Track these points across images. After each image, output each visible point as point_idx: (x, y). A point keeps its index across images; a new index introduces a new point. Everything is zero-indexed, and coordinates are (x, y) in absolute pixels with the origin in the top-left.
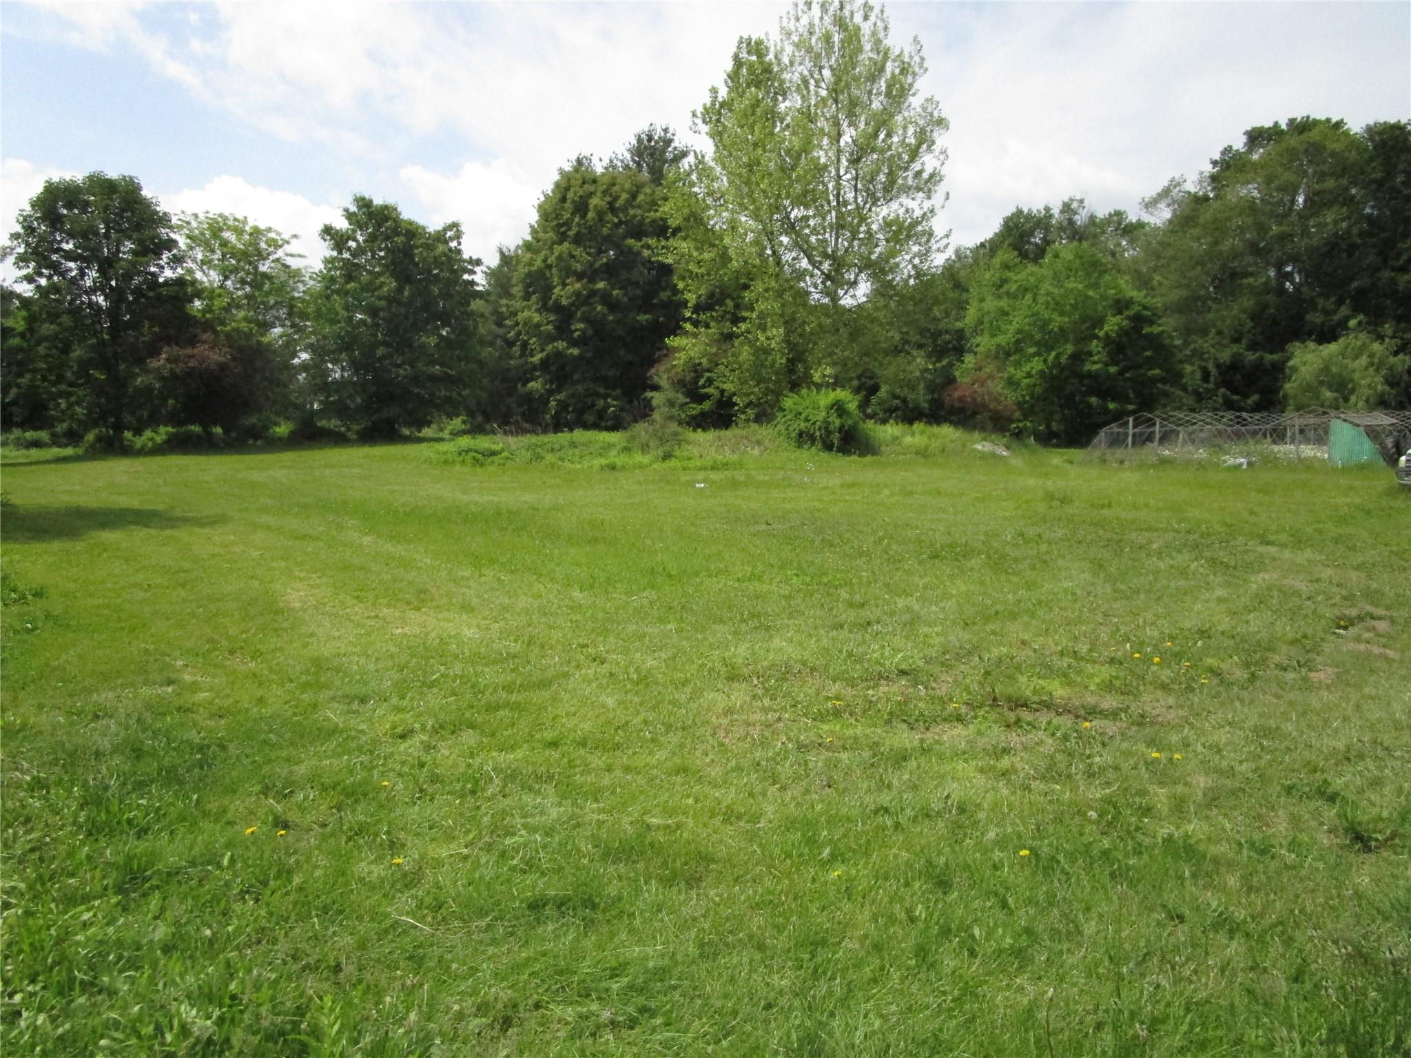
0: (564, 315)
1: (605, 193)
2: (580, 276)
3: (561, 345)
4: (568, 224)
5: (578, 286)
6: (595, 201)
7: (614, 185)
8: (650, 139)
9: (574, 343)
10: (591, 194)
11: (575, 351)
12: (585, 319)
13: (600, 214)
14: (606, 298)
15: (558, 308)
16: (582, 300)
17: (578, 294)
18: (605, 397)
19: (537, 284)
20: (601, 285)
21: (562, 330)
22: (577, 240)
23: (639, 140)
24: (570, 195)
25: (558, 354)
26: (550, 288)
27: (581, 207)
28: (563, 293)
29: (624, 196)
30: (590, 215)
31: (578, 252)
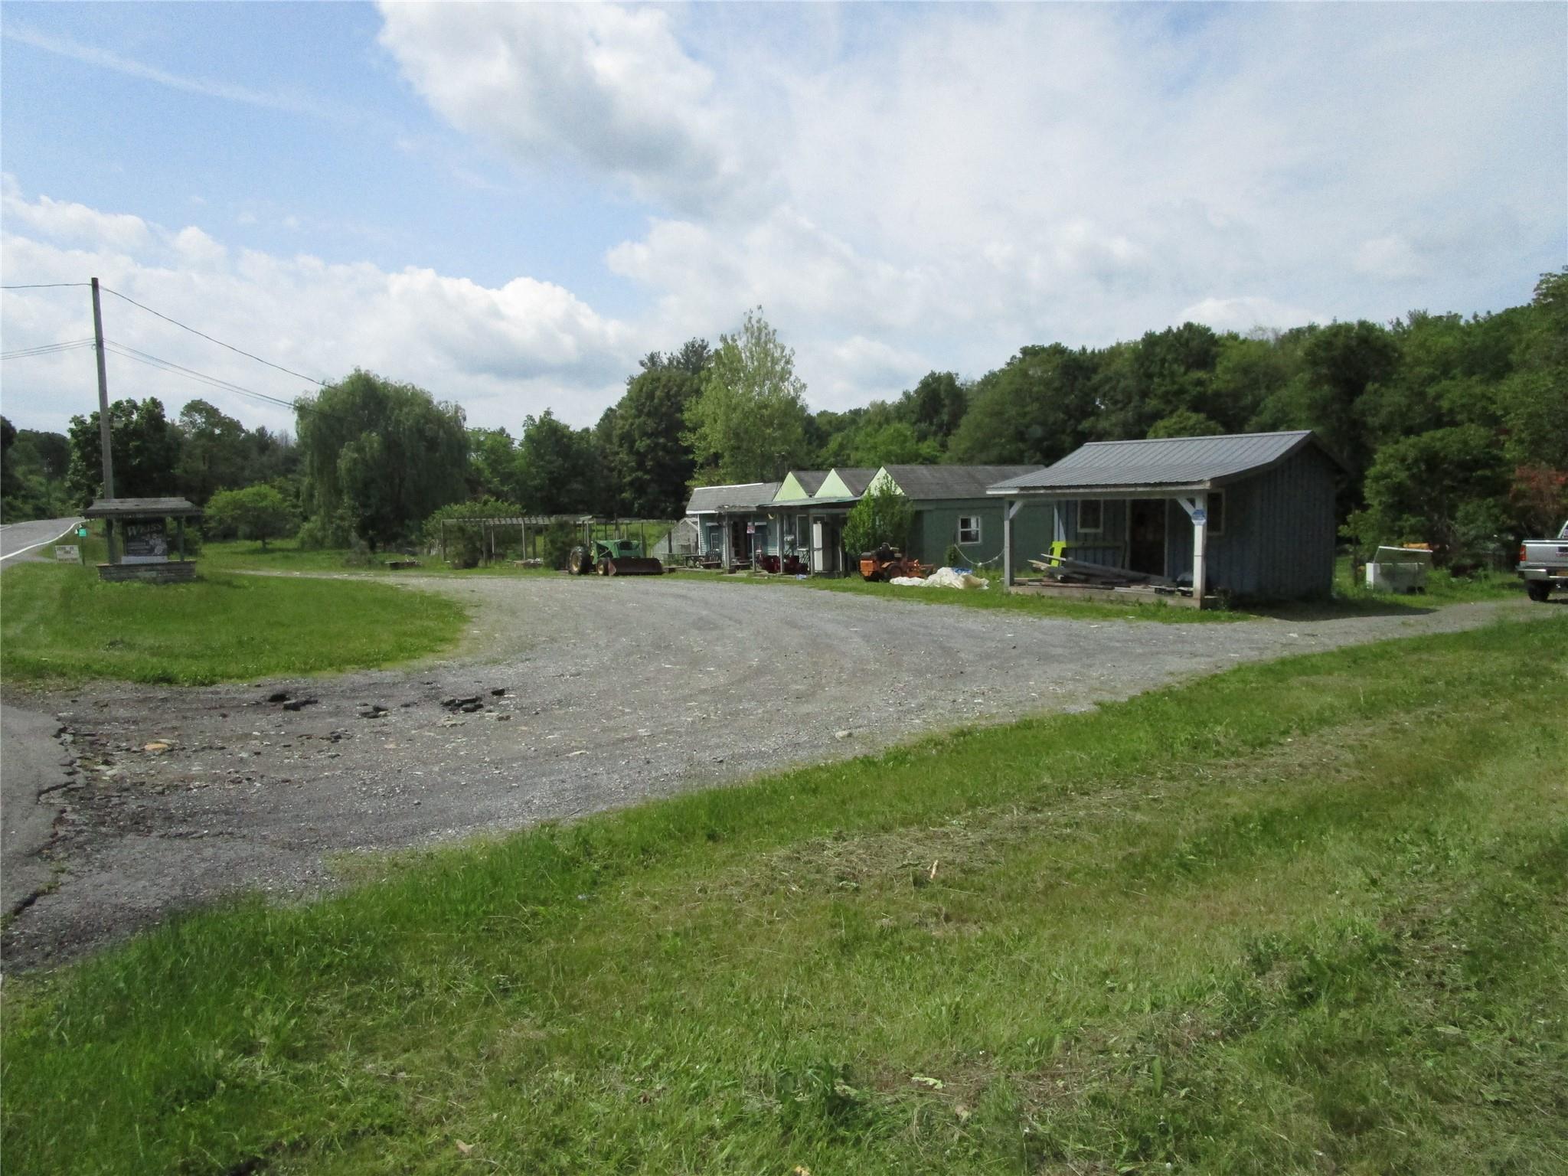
0: (641, 457)
1: (665, 386)
2: (649, 436)
3: (640, 474)
4: (643, 405)
5: (648, 442)
6: (658, 393)
7: (669, 381)
8: (693, 346)
9: (647, 472)
10: (658, 387)
11: (647, 477)
12: (652, 459)
13: (661, 400)
14: (664, 448)
15: (638, 453)
16: (652, 449)
17: (649, 446)
18: (665, 501)
19: (627, 438)
20: (662, 440)
21: (641, 465)
22: (649, 414)
23: (687, 347)
24: (644, 389)
25: (638, 479)
26: (634, 441)
27: (651, 396)
28: (641, 445)
29: (675, 389)
30: (656, 401)
31: (650, 421)
